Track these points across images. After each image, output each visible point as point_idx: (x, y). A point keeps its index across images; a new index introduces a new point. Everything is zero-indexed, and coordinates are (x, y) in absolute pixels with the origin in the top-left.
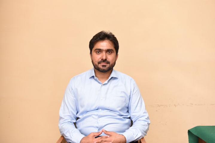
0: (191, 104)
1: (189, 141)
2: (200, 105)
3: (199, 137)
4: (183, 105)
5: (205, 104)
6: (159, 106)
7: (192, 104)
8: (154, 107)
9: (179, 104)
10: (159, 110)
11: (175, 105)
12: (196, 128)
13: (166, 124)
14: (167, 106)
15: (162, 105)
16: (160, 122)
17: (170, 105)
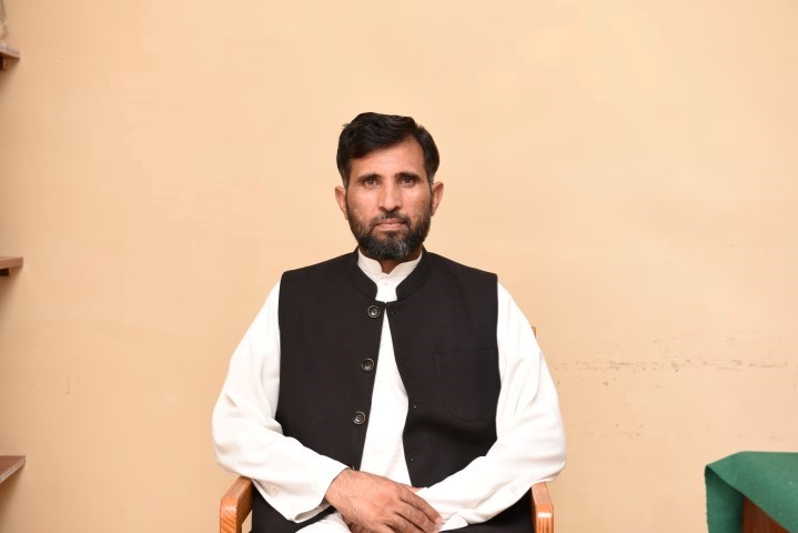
0: (733, 361)
1: (708, 505)
2: (769, 366)
3: (745, 494)
4: (706, 363)
5: (786, 364)
6: (614, 365)
7: (739, 363)
8: (596, 369)
9: (688, 361)
10: (614, 380)
11: (674, 365)
12: (736, 460)
13: (638, 434)
14: (644, 369)
15: (628, 364)
16: (617, 426)
17: (656, 364)
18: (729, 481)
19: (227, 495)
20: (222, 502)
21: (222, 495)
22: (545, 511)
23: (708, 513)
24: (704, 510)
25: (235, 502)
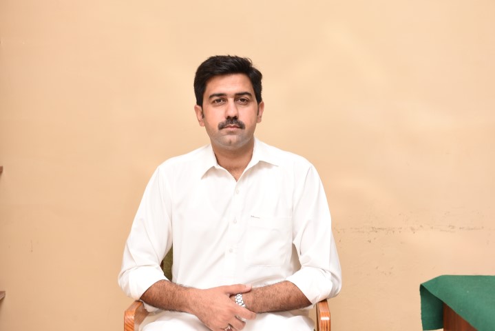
0: (450, 226)
2: (472, 229)
4: (432, 228)
5: (483, 228)
6: (375, 230)
7: (453, 227)
8: (363, 232)
9: (421, 226)
10: (375, 239)
11: (412, 229)
12: (437, 281)
13: (390, 273)
14: (394, 232)
15: (383, 229)
16: (377, 268)
17: (401, 228)
18: (433, 293)
19: (129, 309)
20: (126, 313)
21: (125, 309)
22: (326, 316)
23: (422, 314)
25: (134, 313)
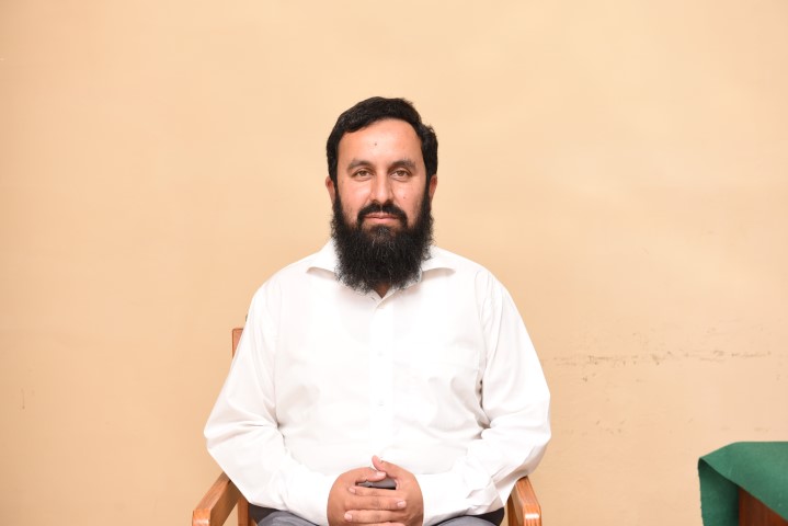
0: (716, 352)
1: (702, 499)
2: (752, 356)
3: (741, 485)
4: (687, 355)
5: (769, 353)
6: (593, 360)
7: (721, 353)
8: (575, 364)
9: (669, 353)
10: (594, 375)
11: (655, 358)
12: (729, 452)
13: (620, 431)
14: (624, 363)
15: (607, 359)
16: (598, 423)
17: (636, 357)
18: (723, 474)
19: (199, 507)
20: (194, 515)
21: (194, 508)
22: (533, 512)
23: (703, 508)
24: (699, 504)
25: (208, 515)
